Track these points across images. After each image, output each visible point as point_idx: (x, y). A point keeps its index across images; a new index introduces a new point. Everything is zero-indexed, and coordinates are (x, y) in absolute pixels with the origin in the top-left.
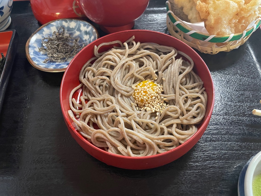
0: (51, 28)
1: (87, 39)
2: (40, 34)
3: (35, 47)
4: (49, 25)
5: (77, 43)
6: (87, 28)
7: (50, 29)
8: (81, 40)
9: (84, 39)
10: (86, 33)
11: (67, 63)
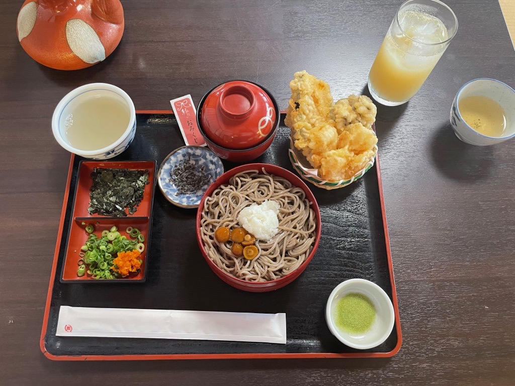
0: (178, 156)
1: (213, 169)
2: (168, 164)
3: (165, 179)
4: (176, 154)
5: (203, 172)
6: (213, 158)
7: (177, 158)
8: (208, 169)
9: (210, 168)
10: (212, 162)
11: (196, 195)
